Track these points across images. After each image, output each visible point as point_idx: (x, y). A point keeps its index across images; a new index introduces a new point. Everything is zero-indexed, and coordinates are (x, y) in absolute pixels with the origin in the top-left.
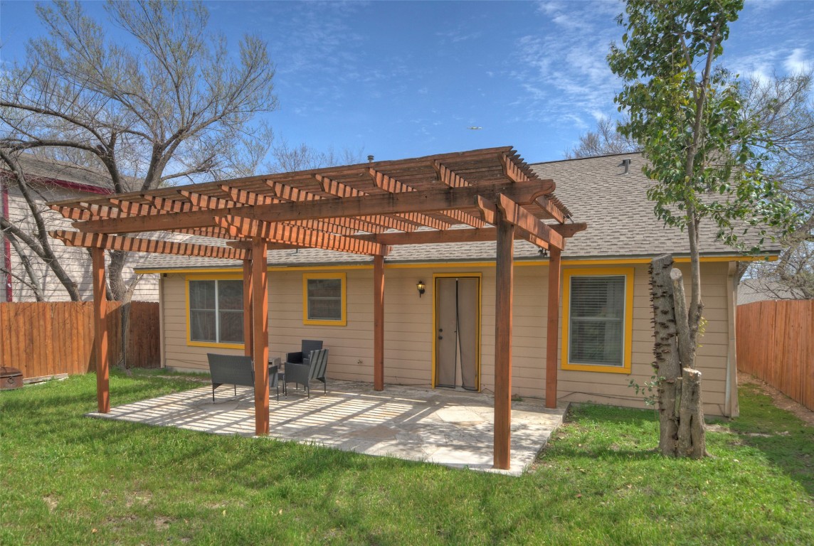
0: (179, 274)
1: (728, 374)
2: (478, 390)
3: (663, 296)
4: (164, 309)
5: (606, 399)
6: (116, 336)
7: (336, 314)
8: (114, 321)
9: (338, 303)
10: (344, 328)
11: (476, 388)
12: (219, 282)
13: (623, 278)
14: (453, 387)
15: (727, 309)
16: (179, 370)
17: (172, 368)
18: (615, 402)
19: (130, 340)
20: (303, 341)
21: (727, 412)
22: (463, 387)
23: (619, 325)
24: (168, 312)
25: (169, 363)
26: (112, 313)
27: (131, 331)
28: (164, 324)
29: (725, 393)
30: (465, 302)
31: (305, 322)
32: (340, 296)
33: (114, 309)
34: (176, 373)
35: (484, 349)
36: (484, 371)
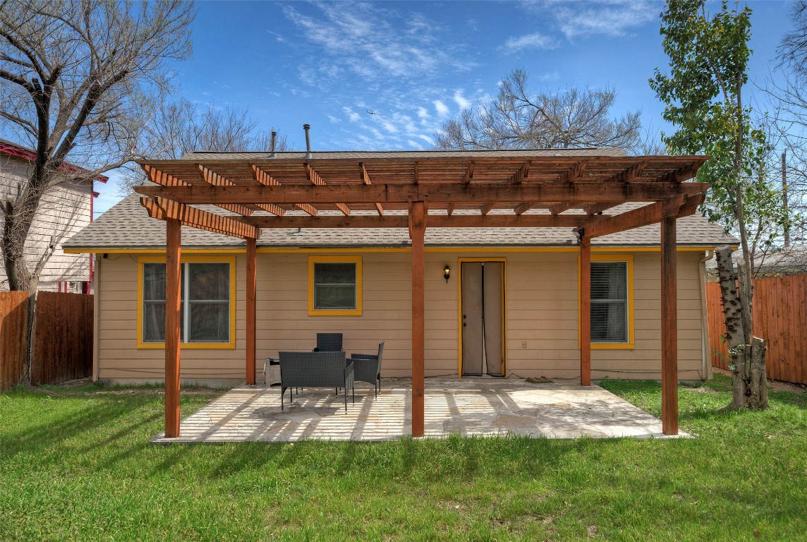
0: (130, 255)
1: (703, 344)
2: (505, 376)
3: (731, 279)
4: (100, 301)
5: (615, 374)
6: (21, 341)
7: (350, 303)
8: (19, 321)
9: (353, 289)
10: (359, 318)
11: (503, 374)
12: (191, 265)
13: (624, 265)
14: (480, 375)
15: (700, 290)
16: (122, 382)
17: (109, 380)
18: (623, 376)
19: (36, 346)
20: (319, 335)
21: (704, 377)
22: (487, 374)
23: (623, 305)
24: (105, 305)
25: (105, 374)
26: (17, 307)
27: (37, 333)
28: (99, 320)
29: (702, 360)
30: (491, 288)
31: (311, 313)
32: (354, 282)
33: (20, 302)
34: (118, 388)
35: (510, 335)
36: (510, 355)
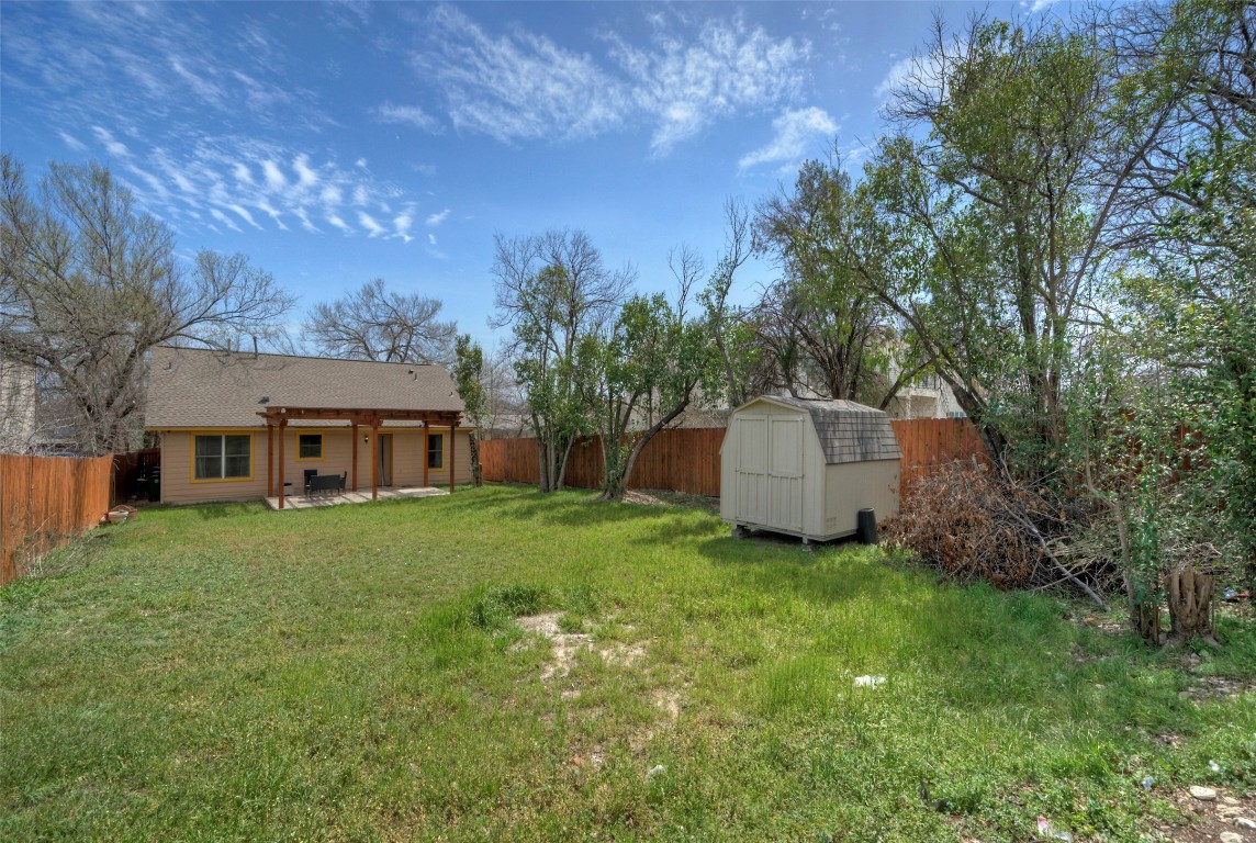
2: (392, 485)
7: (318, 455)
9: (319, 447)
10: (323, 462)
12: (226, 437)
13: (442, 435)
16: (180, 503)
17: (170, 502)
20: (305, 470)
22: (384, 485)
25: (168, 499)
28: (164, 469)
30: (386, 446)
31: (299, 460)
32: (321, 444)
35: (394, 467)
36: (394, 476)
